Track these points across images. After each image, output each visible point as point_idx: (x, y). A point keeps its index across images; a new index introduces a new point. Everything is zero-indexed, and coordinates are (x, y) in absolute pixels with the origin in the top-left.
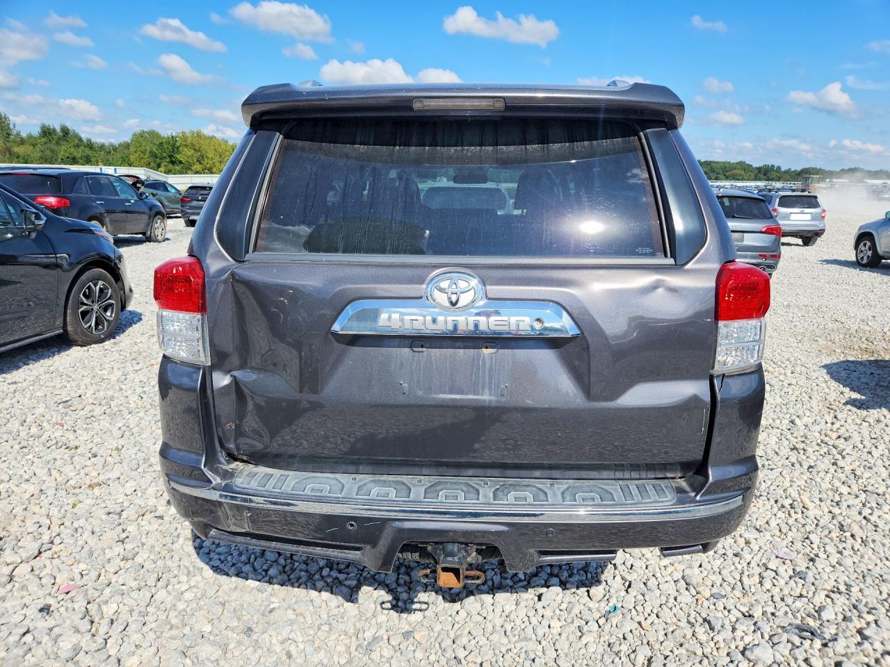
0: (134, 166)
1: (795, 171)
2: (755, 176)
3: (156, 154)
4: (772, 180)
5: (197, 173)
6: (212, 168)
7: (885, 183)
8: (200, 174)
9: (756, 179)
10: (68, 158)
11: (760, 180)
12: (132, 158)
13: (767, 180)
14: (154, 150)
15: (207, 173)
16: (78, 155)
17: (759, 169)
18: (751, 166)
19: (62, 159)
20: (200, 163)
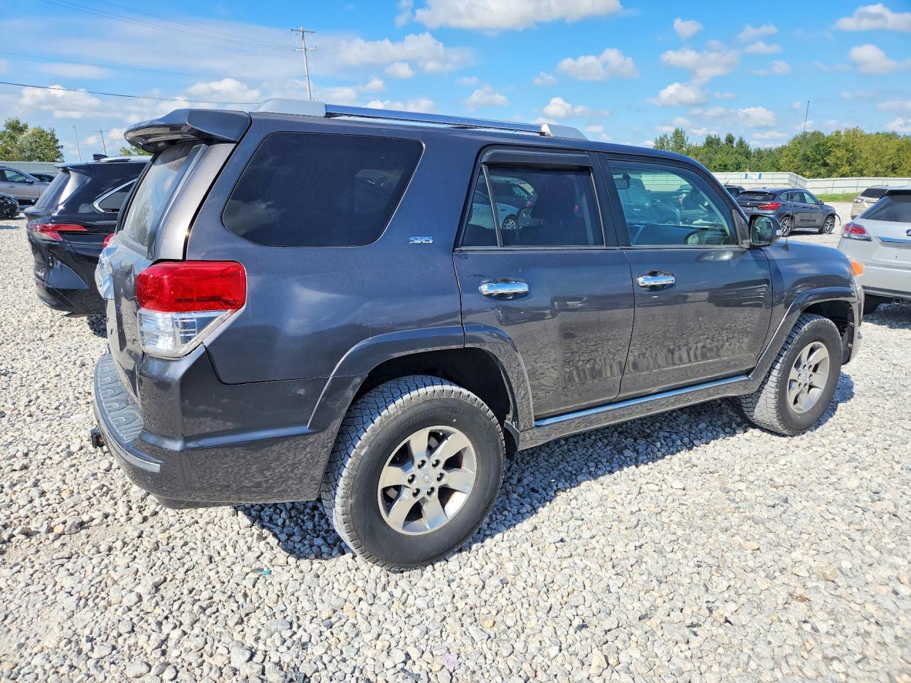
0: (782, 171)
3: (808, 157)
5: (843, 176)
6: (862, 170)
8: (848, 176)
10: (720, 165)
12: (782, 162)
14: (808, 153)
15: (855, 176)
16: (729, 162)
19: (715, 167)
20: (850, 165)
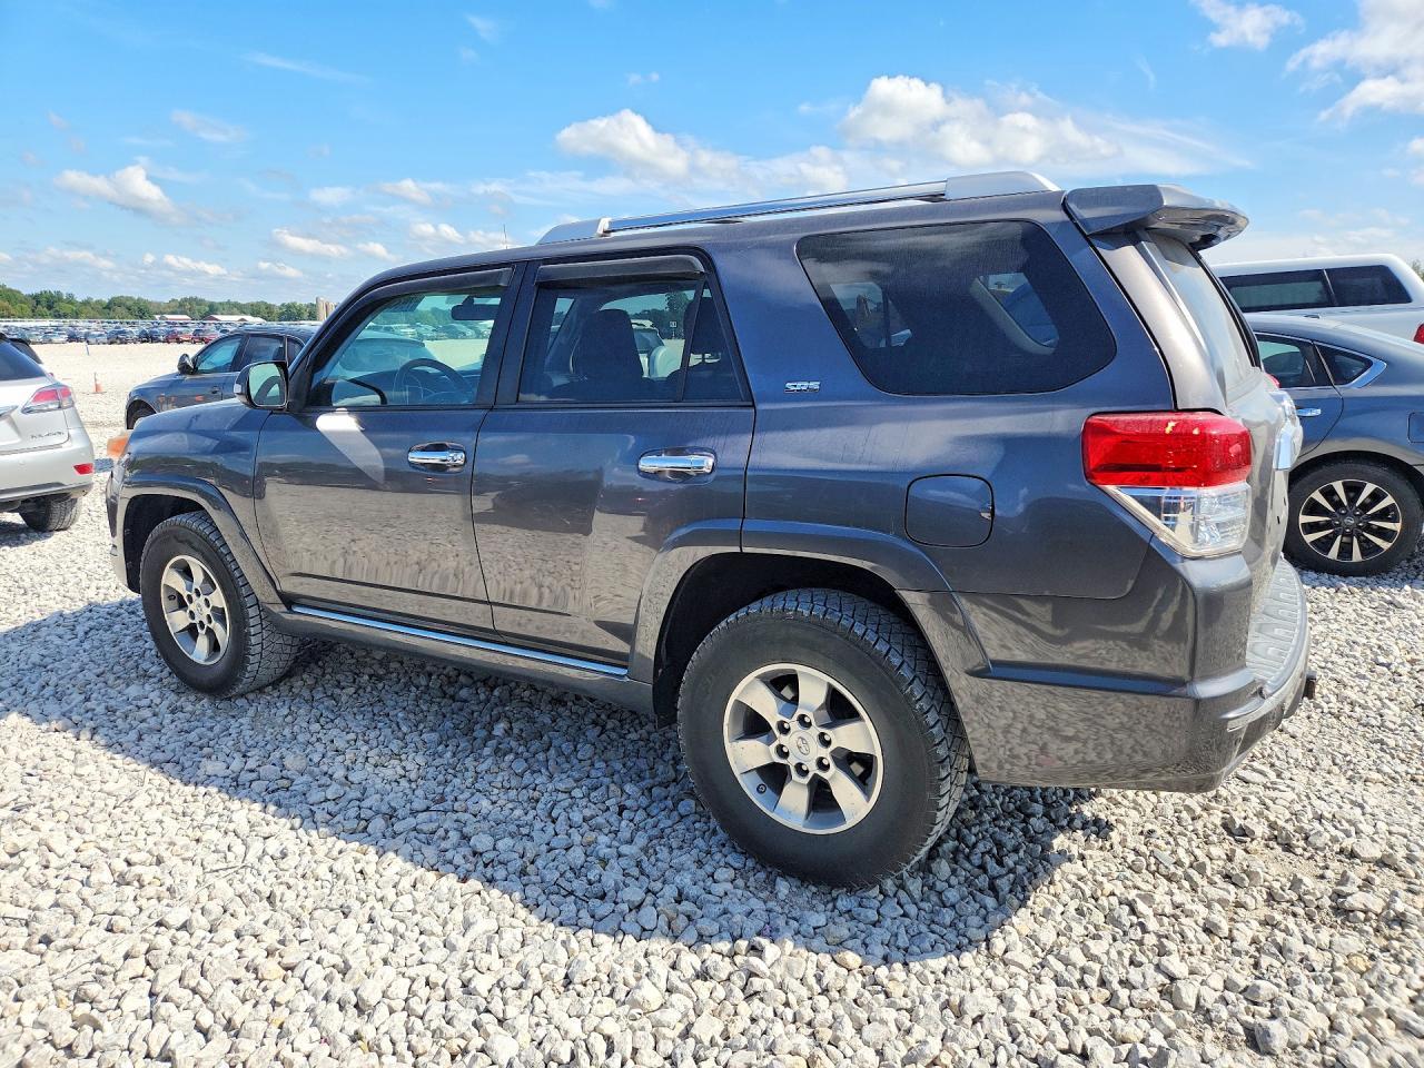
1: (98, 302)
2: (33, 311)
4: (65, 316)
7: (242, 320)
9: (34, 315)
11: (43, 316)
13: (56, 317)
17: (37, 299)
18: (19, 292)
